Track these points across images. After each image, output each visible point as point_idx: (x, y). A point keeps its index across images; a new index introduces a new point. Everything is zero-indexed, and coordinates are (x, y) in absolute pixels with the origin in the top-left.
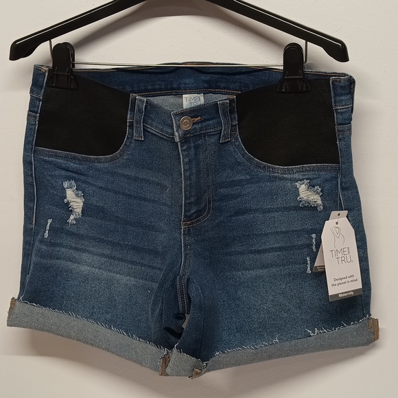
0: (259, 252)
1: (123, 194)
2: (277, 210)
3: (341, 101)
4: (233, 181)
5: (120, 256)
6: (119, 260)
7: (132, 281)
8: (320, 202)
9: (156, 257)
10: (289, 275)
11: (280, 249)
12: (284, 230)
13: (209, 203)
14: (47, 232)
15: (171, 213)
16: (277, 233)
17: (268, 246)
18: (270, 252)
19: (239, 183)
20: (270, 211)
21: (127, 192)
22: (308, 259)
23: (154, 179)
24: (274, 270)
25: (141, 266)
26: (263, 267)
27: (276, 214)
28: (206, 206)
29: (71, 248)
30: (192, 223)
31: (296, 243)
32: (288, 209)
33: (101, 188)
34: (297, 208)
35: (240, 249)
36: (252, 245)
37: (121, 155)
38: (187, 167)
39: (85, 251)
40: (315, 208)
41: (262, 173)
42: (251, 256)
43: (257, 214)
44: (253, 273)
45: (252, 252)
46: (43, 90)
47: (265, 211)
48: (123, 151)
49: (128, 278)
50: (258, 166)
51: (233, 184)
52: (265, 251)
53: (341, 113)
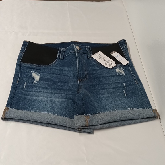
0: (106, 89)
1: (55, 74)
2: (110, 76)
3: (123, 45)
6: (55, 93)
7: (61, 100)
8: (123, 73)
9: (69, 91)
10: (119, 96)
11: (113, 88)
12: (113, 82)
14: (25, 86)
16: (111, 83)
17: (109, 87)
18: (110, 89)
19: (96, 70)
20: (107, 76)
21: (56, 73)
22: (124, 91)
23: (67, 69)
24: (112, 94)
25: (64, 94)
26: (109, 93)
29: (35, 92)
30: (81, 80)
31: (118, 86)
32: (114, 76)
33: (46, 73)
34: (117, 75)
35: (99, 88)
36: (103, 87)
37: (54, 63)
39: (40, 92)
40: (122, 75)
44: (106, 95)
45: (104, 89)
46: (26, 46)
48: (55, 62)
49: (59, 99)
51: (94, 70)
53: (124, 48)
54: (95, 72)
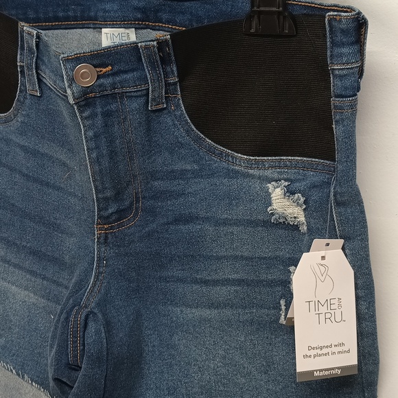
0: (206, 282)
2: (237, 223)
3: (341, 55)
4: (173, 171)
5: (16, 261)
6: (15, 266)
7: (32, 298)
8: (302, 218)
9: (62, 270)
10: (252, 323)
11: (240, 282)
12: (246, 254)
13: (138, 201)
15: (83, 208)
16: (236, 258)
17: (220, 276)
18: (223, 285)
19: (182, 174)
20: (225, 222)
22: (282, 303)
24: (228, 312)
25: (43, 279)
26: (212, 305)
27: (235, 229)
28: (131, 204)
30: (112, 228)
31: (263, 277)
32: (254, 223)
34: (267, 224)
35: (179, 274)
36: (197, 271)
38: (93, 145)
40: (296, 227)
41: (217, 163)
42: (195, 287)
43: (207, 226)
44: (197, 313)
45: (196, 281)
47: (219, 223)
49: (27, 293)
50: (211, 151)
51: (173, 175)
52: (216, 283)
53: (341, 77)
54: (175, 186)
